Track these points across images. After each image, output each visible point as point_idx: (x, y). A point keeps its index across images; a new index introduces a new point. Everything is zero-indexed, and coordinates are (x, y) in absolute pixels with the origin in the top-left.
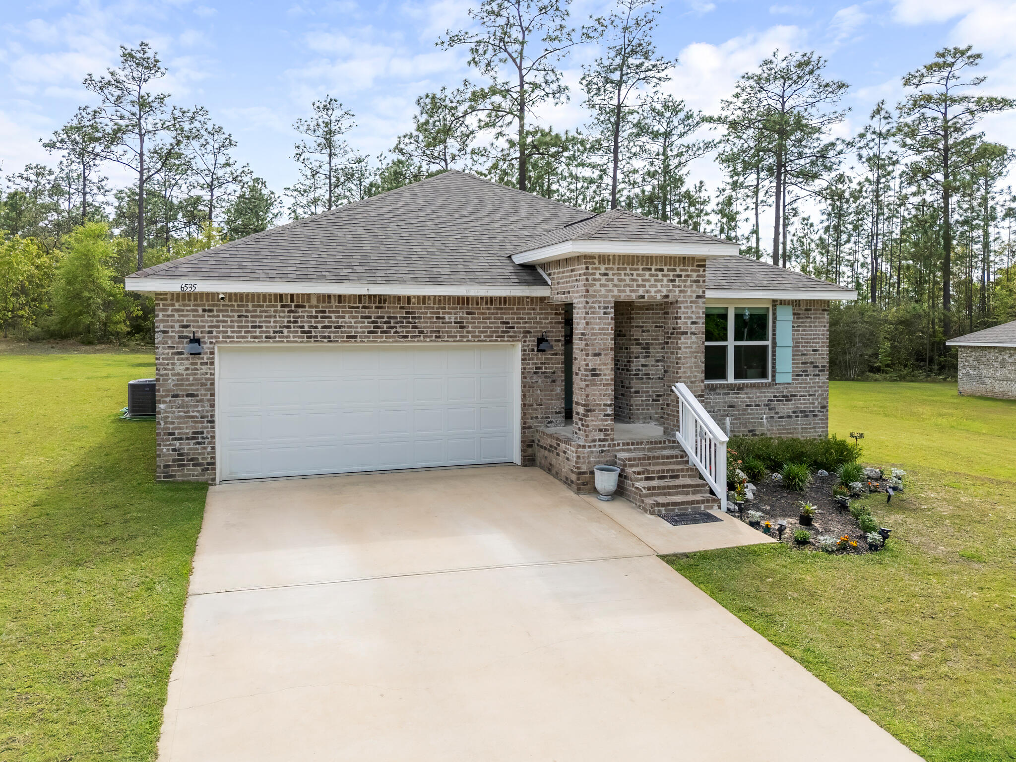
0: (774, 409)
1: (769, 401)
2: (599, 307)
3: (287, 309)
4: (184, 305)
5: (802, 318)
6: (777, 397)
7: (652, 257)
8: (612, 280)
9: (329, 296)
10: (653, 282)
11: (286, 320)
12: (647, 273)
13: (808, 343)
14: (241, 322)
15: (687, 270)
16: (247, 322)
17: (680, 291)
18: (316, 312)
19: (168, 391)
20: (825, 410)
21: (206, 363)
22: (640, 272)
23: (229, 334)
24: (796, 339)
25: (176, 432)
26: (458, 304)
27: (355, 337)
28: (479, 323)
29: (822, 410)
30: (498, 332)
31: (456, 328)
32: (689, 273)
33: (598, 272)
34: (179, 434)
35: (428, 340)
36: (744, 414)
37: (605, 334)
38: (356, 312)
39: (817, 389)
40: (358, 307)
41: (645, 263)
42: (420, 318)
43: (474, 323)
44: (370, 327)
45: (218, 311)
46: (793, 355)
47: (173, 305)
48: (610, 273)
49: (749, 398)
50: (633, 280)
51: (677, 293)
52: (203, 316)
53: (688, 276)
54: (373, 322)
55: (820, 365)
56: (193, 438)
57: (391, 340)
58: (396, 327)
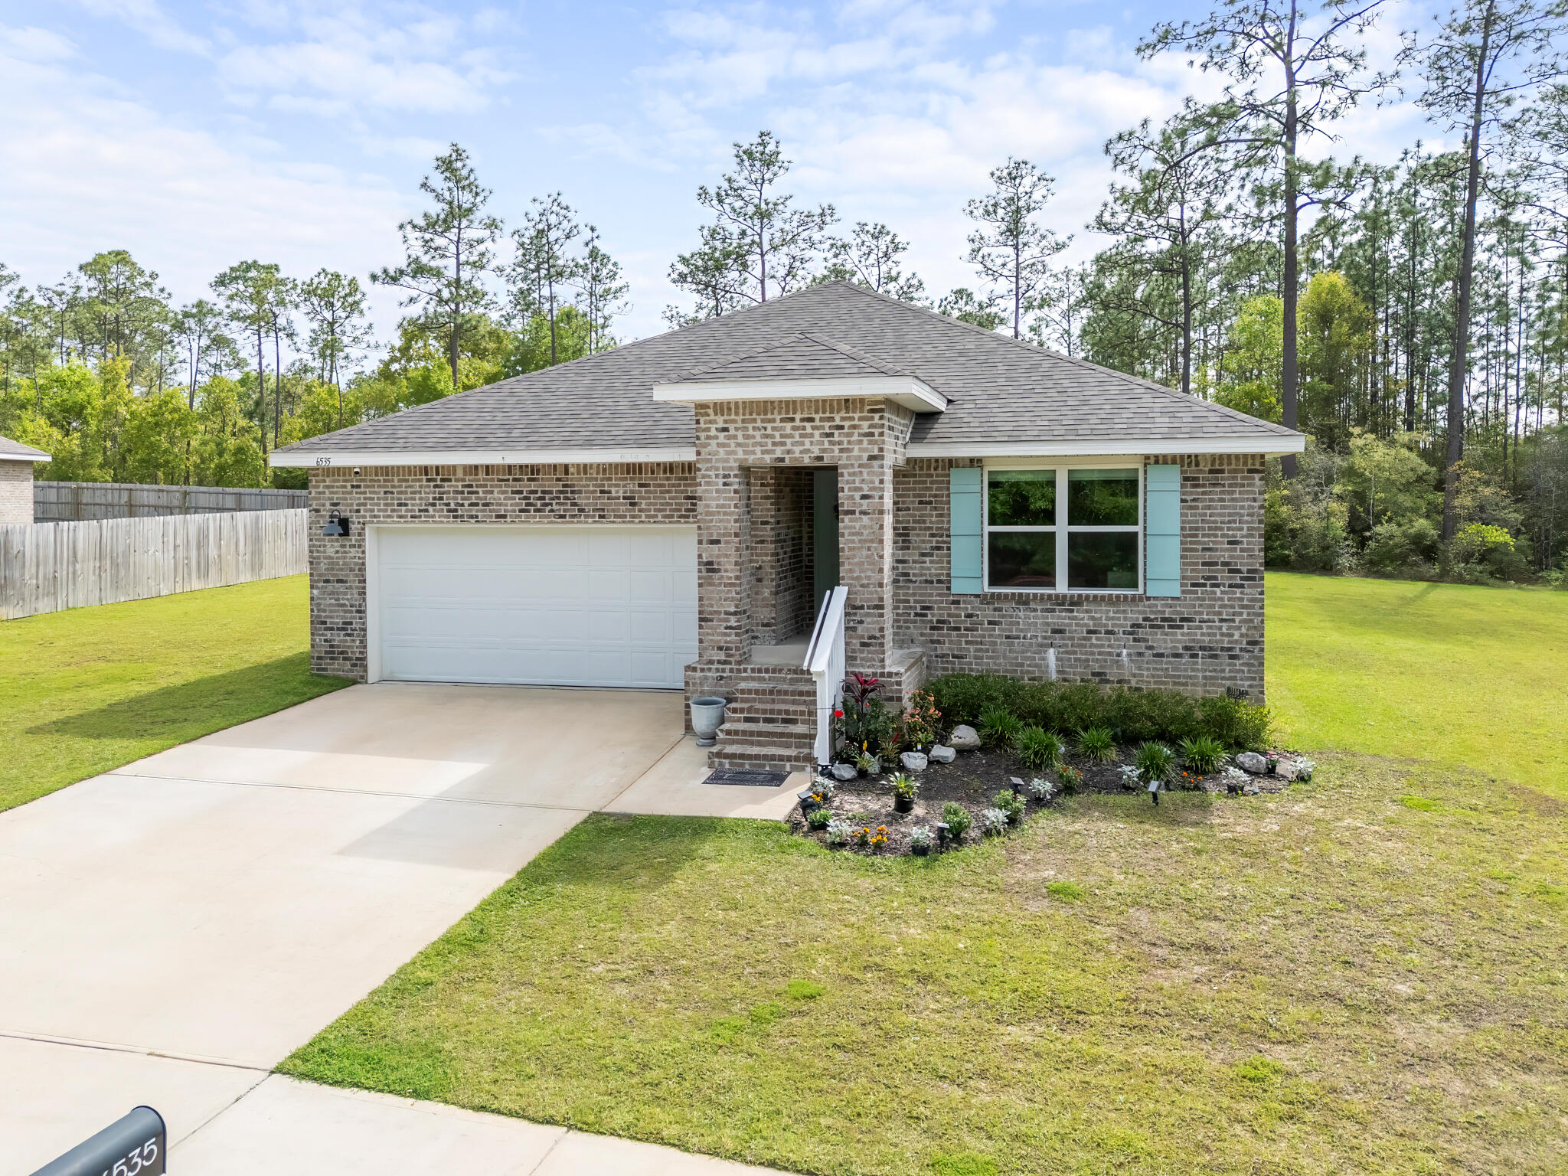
0: (1146, 640)
1: (1133, 626)
2: (717, 476)
3: (432, 484)
4: (334, 481)
5: (1204, 486)
6: (1152, 620)
7: (794, 402)
8: (735, 437)
9: (476, 467)
10: (797, 438)
11: (431, 496)
12: (789, 425)
13: (1216, 528)
14: (387, 499)
15: (853, 419)
16: (392, 499)
17: (841, 450)
18: (463, 486)
19: (320, 575)
20: (1257, 648)
21: (354, 546)
22: (778, 424)
23: (376, 513)
24: (1190, 522)
25: (328, 620)
26: (628, 473)
27: (504, 516)
28: (654, 498)
29: (1250, 648)
30: (679, 510)
31: (625, 504)
32: (856, 422)
33: (713, 427)
34: (331, 623)
35: (590, 520)
36: (1084, 646)
37: (725, 514)
38: (506, 486)
39: (1237, 609)
40: (508, 480)
41: (783, 411)
42: (580, 492)
43: (649, 498)
44: (521, 504)
45: (366, 487)
46: (1185, 550)
47: (324, 481)
48: (731, 427)
49: (1093, 618)
50: (767, 436)
51: (836, 453)
52: (351, 493)
53: (854, 427)
54: (525, 498)
55: (1244, 569)
56: (343, 629)
57: (546, 520)
58: (551, 504)
